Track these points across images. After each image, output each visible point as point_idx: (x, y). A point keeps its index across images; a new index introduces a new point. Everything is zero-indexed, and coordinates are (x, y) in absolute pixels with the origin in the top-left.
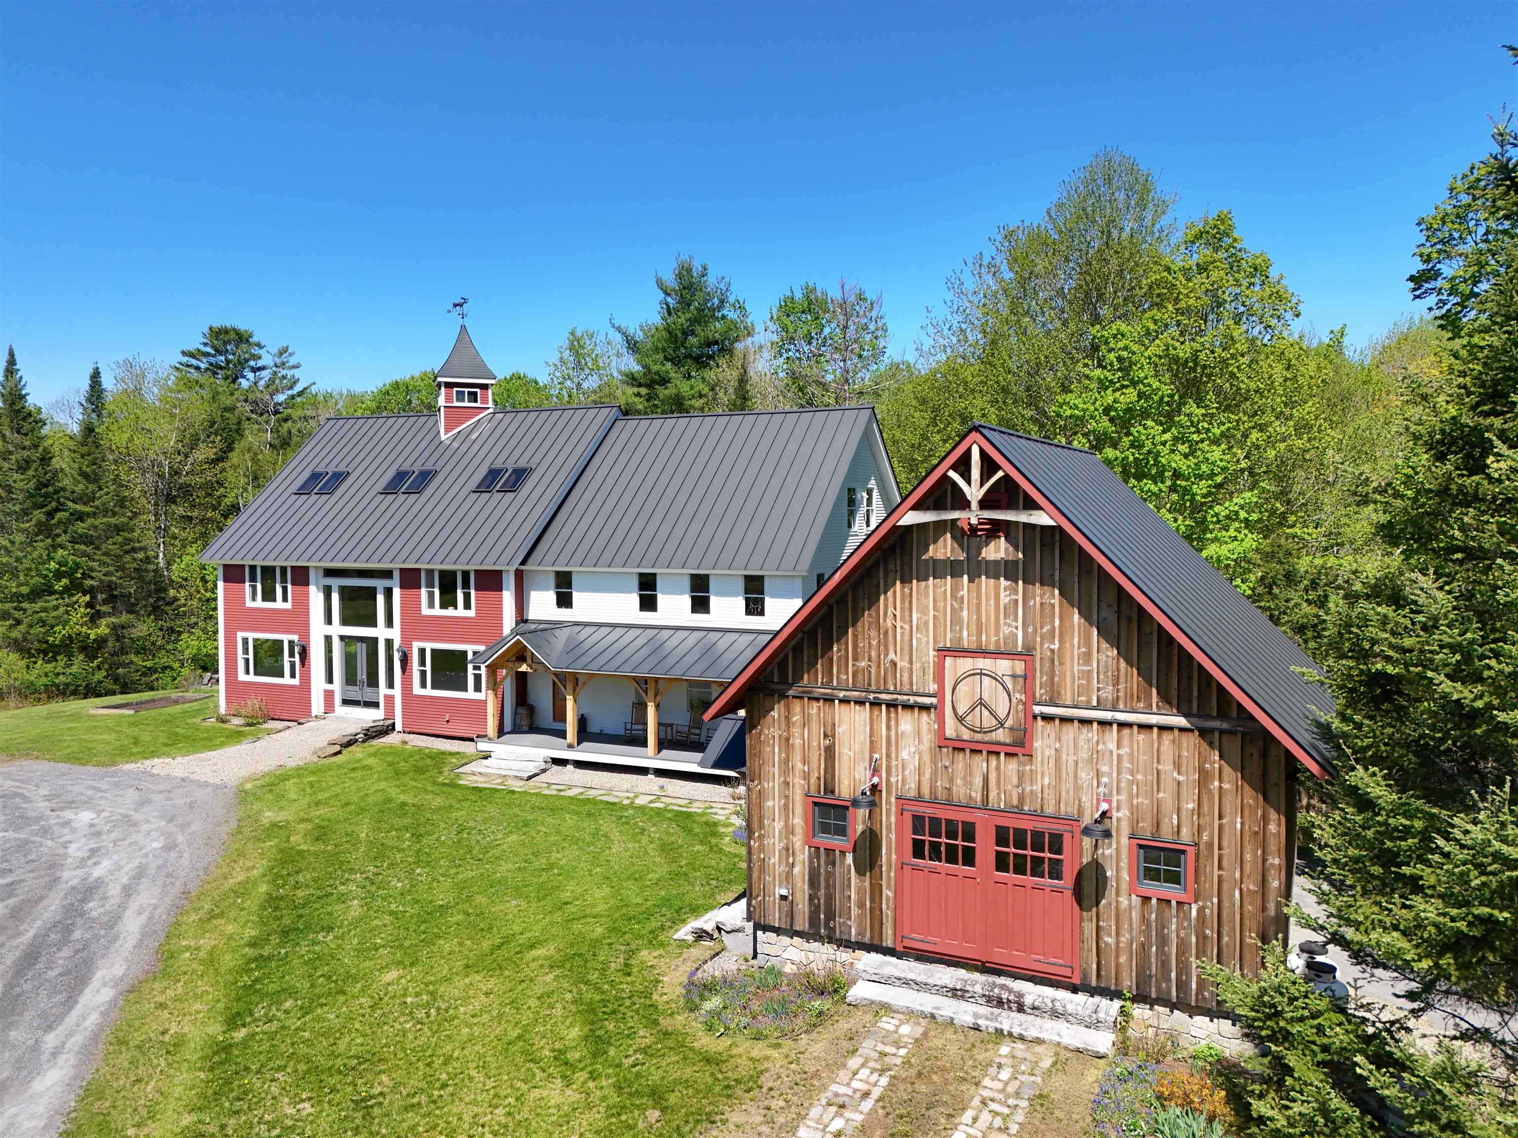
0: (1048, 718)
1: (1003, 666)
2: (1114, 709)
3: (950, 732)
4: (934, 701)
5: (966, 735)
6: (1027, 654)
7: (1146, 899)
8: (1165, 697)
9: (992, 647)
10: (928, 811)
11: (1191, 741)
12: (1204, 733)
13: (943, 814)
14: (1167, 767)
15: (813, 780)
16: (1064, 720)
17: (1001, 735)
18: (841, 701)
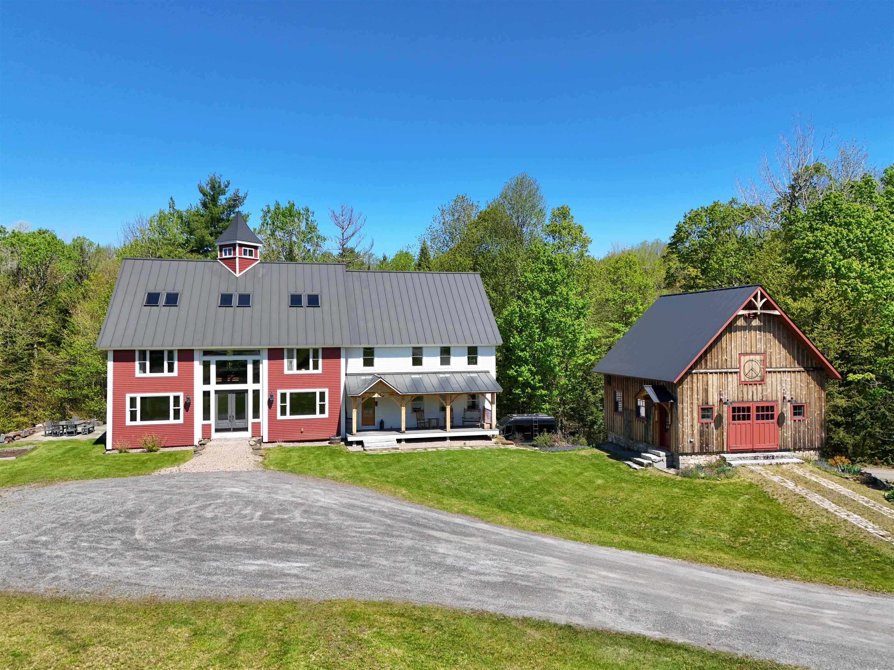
0: (770, 372)
1: (758, 357)
2: (786, 367)
3: (743, 380)
4: (738, 370)
5: (747, 380)
6: (765, 353)
7: (795, 421)
8: (798, 363)
9: (754, 352)
10: (736, 405)
11: (805, 375)
12: (808, 372)
13: (741, 405)
14: (798, 383)
15: (701, 400)
16: (775, 372)
17: (758, 379)
18: (710, 373)
